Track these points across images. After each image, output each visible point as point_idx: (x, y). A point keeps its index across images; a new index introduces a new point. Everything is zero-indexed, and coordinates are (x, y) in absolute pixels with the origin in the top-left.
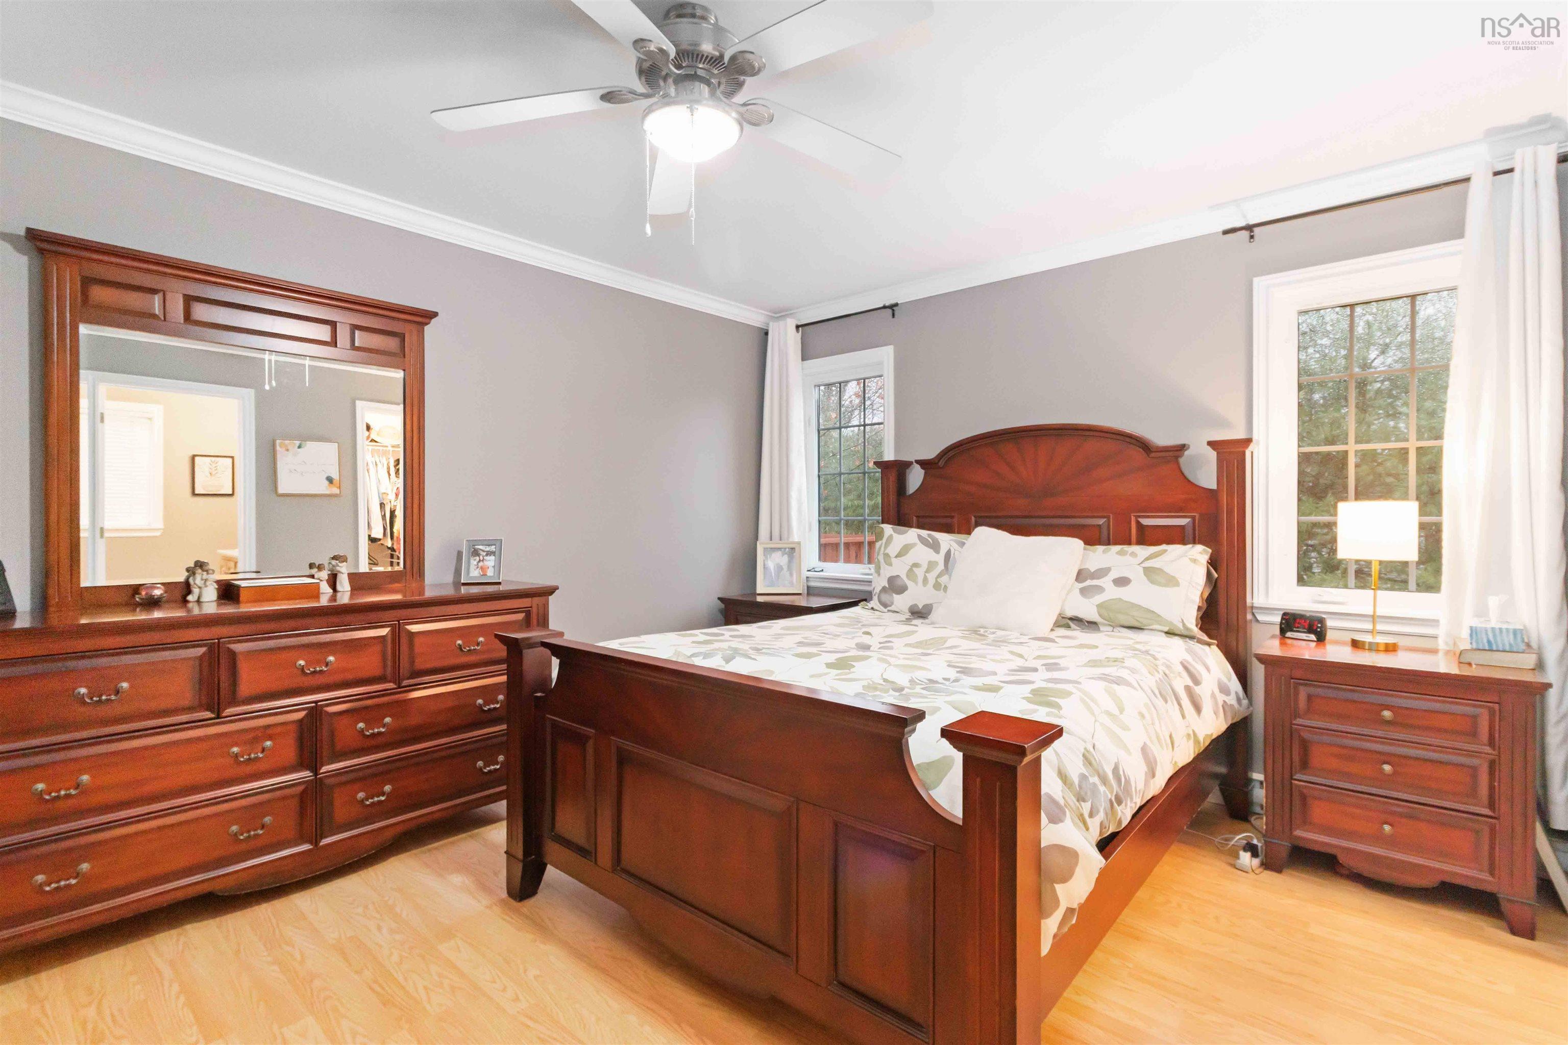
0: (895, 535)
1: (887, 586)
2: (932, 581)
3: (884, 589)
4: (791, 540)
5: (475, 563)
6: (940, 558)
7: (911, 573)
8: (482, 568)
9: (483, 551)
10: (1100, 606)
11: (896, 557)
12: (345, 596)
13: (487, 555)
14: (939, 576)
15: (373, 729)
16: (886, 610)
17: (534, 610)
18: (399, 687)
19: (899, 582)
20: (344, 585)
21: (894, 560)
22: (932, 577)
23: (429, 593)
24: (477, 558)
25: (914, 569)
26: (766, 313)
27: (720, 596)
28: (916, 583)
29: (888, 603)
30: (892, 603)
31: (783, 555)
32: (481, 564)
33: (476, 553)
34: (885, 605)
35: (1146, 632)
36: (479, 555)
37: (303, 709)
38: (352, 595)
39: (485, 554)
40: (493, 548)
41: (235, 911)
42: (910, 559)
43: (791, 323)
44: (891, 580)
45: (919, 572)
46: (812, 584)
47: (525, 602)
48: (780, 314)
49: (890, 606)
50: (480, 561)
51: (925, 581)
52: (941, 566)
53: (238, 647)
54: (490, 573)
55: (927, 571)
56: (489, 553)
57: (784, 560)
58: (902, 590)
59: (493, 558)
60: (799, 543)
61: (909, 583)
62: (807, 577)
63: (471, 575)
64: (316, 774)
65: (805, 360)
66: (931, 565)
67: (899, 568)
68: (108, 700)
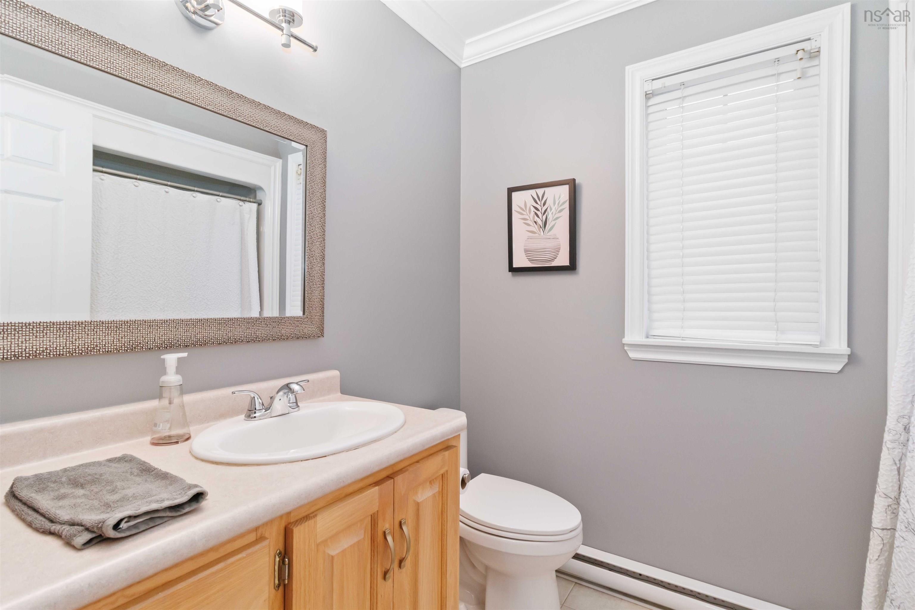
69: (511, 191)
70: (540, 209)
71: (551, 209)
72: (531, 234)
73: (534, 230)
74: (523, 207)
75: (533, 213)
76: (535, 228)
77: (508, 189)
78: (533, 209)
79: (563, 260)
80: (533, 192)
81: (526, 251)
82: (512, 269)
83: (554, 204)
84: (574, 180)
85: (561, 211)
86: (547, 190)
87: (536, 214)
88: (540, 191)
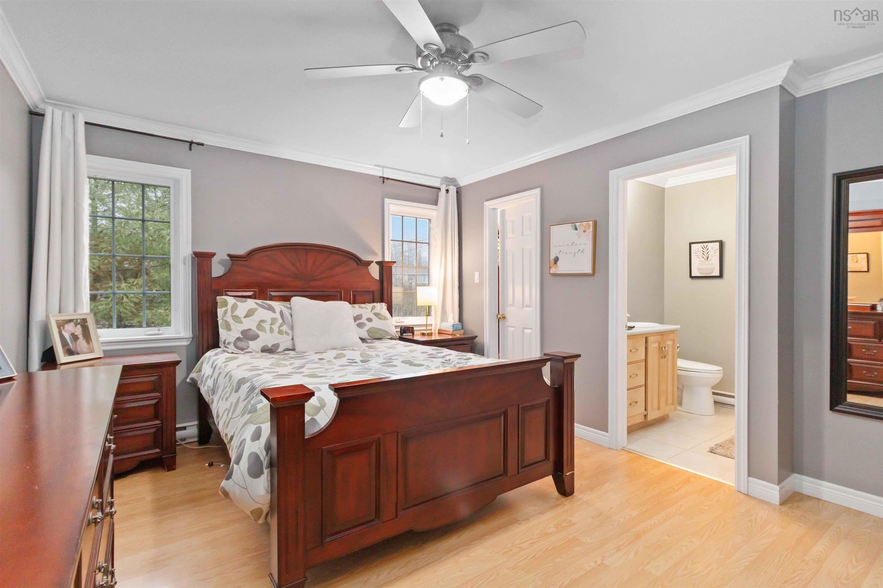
0: (238, 303)
1: (241, 336)
2: (276, 329)
3: (239, 339)
6: (277, 315)
7: (259, 327)
10: (368, 331)
11: (245, 317)
14: (281, 326)
16: (243, 352)
19: (251, 333)
21: (243, 320)
22: (276, 327)
25: (261, 324)
28: (265, 332)
30: (247, 347)
31: (76, 326)
34: (240, 349)
35: (383, 340)
42: (256, 317)
44: (245, 332)
45: (267, 326)
49: (247, 349)
51: (272, 330)
52: (280, 321)
55: (271, 324)
57: (78, 332)
58: (255, 337)
60: (90, 314)
61: (259, 333)
66: (274, 321)
67: (250, 324)
69: (691, 244)
70: (705, 252)
71: (710, 252)
72: (701, 262)
73: (702, 260)
74: (697, 251)
75: (702, 254)
76: (703, 260)
77: (690, 243)
78: (702, 252)
79: (717, 273)
80: (702, 245)
81: (698, 269)
82: (691, 277)
83: (712, 250)
84: (722, 240)
85: (716, 253)
86: (708, 244)
87: (703, 254)
88: (705, 244)
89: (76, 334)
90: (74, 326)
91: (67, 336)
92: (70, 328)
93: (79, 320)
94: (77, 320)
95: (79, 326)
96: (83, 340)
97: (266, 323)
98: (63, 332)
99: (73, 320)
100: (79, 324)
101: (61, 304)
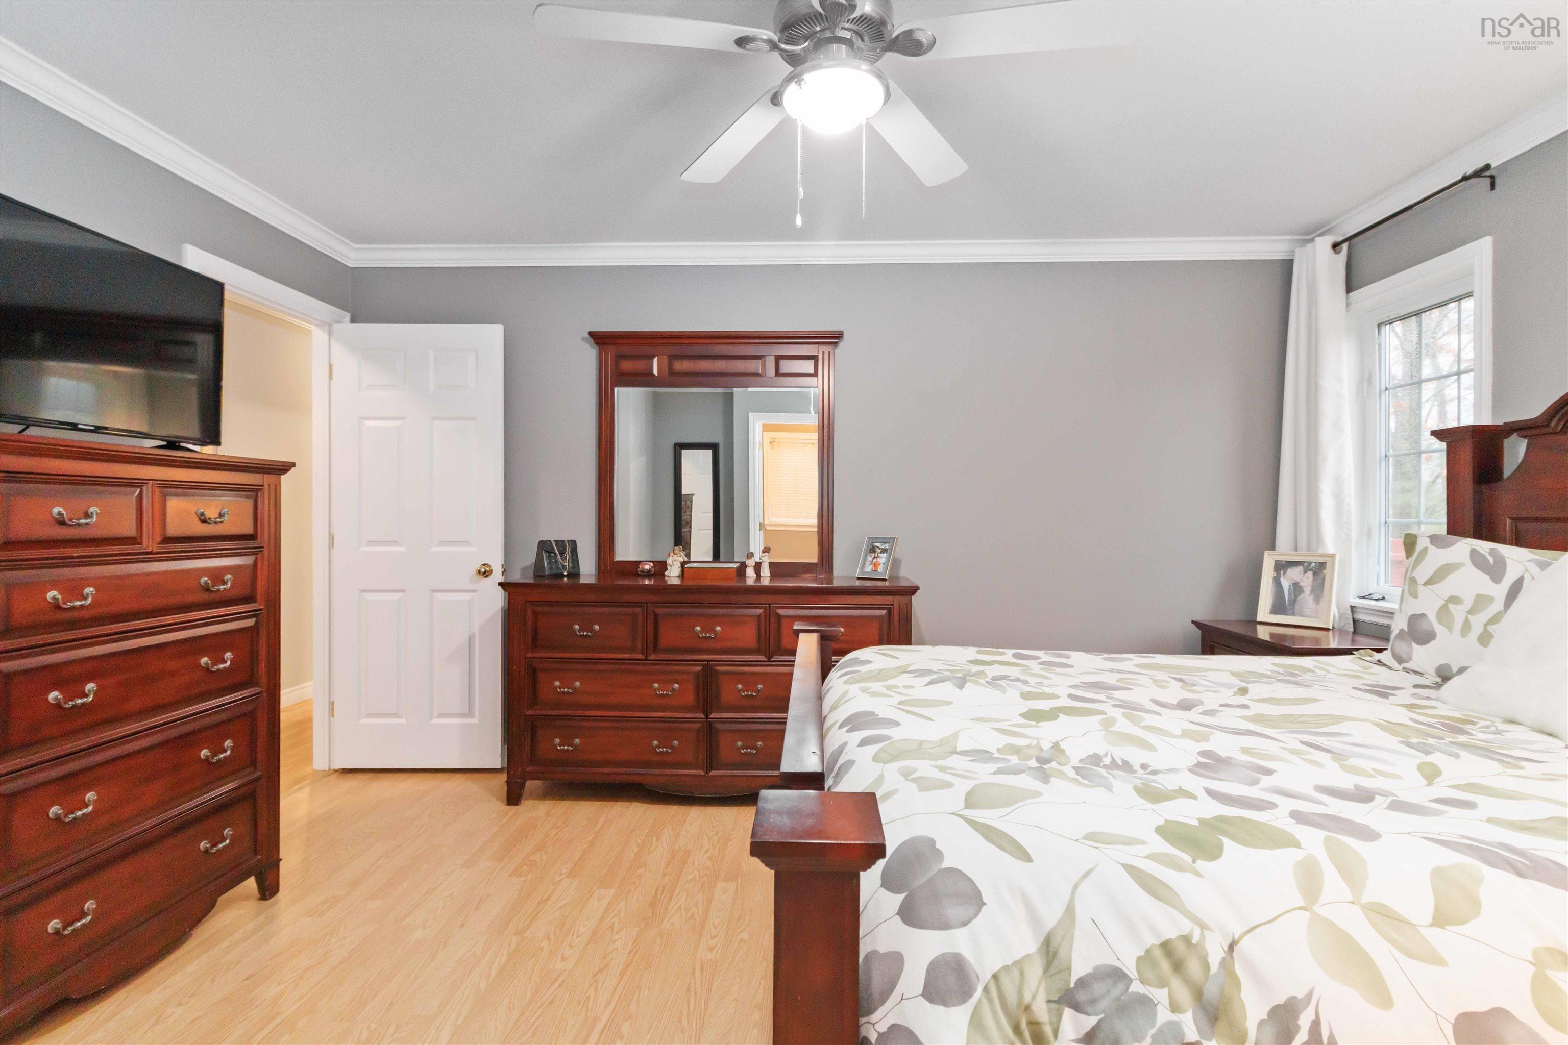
1: (1406, 629)
2: (1477, 629)
3: (1401, 634)
4: (1320, 551)
5: (871, 559)
6: (1500, 591)
7: (1444, 613)
8: (875, 565)
9: (879, 548)
11: (1425, 584)
12: (766, 581)
13: (881, 552)
14: (1492, 620)
15: (748, 692)
16: (1400, 667)
17: (896, 606)
18: (769, 661)
19: (1423, 626)
20: (766, 572)
21: (1422, 590)
22: (1478, 621)
23: (837, 583)
24: (873, 555)
25: (1451, 607)
26: (1289, 237)
27: (1197, 618)
28: (1450, 628)
29: (1404, 656)
30: (1410, 659)
31: (1305, 572)
32: (875, 560)
33: (873, 550)
34: (1400, 660)
36: (874, 552)
37: (702, 665)
38: (771, 580)
39: (879, 551)
40: (887, 546)
41: (660, 804)
42: (1446, 588)
43: (1324, 244)
44: (1414, 619)
45: (1458, 613)
46: (1360, 617)
47: (888, 599)
48: (1309, 234)
49: (1406, 662)
50: (875, 557)
51: (1466, 627)
52: (1499, 605)
53: (659, 611)
54: (880, 569)
55: (1471, 612)
56: (884, 551)
57: (1307, 581)
58: (1427, 637)
59: (885, 555)
60: (1332, 556)
61: (1438, 628)
62: (1352, 607)
63: (865, 570)
64: (707, 718)
65: (1351, 292)
66: (1482, 602)
67: (1429, 602)
68: (587, 635)
89: (1301, 584)
90: (1302, 573)
91: (1286, 584)
92: (1294, 574)
93: (1313, 565)
94: (1310, 563)
95: (1310, 574)
96: (1310, 595)
97: (1458, 607)
98: (1282, 580)
99: (1305, 562)
100: (1311, 570)
101: (1298, 537)
